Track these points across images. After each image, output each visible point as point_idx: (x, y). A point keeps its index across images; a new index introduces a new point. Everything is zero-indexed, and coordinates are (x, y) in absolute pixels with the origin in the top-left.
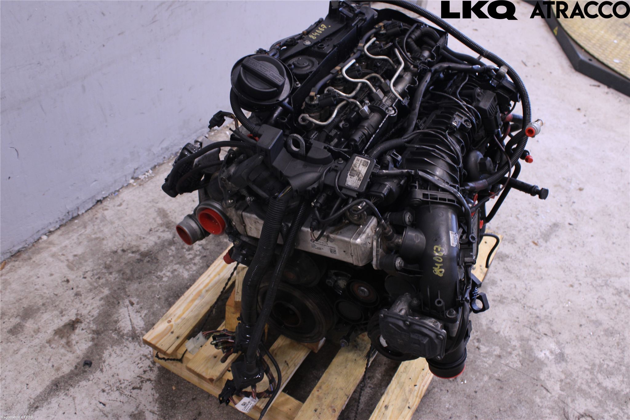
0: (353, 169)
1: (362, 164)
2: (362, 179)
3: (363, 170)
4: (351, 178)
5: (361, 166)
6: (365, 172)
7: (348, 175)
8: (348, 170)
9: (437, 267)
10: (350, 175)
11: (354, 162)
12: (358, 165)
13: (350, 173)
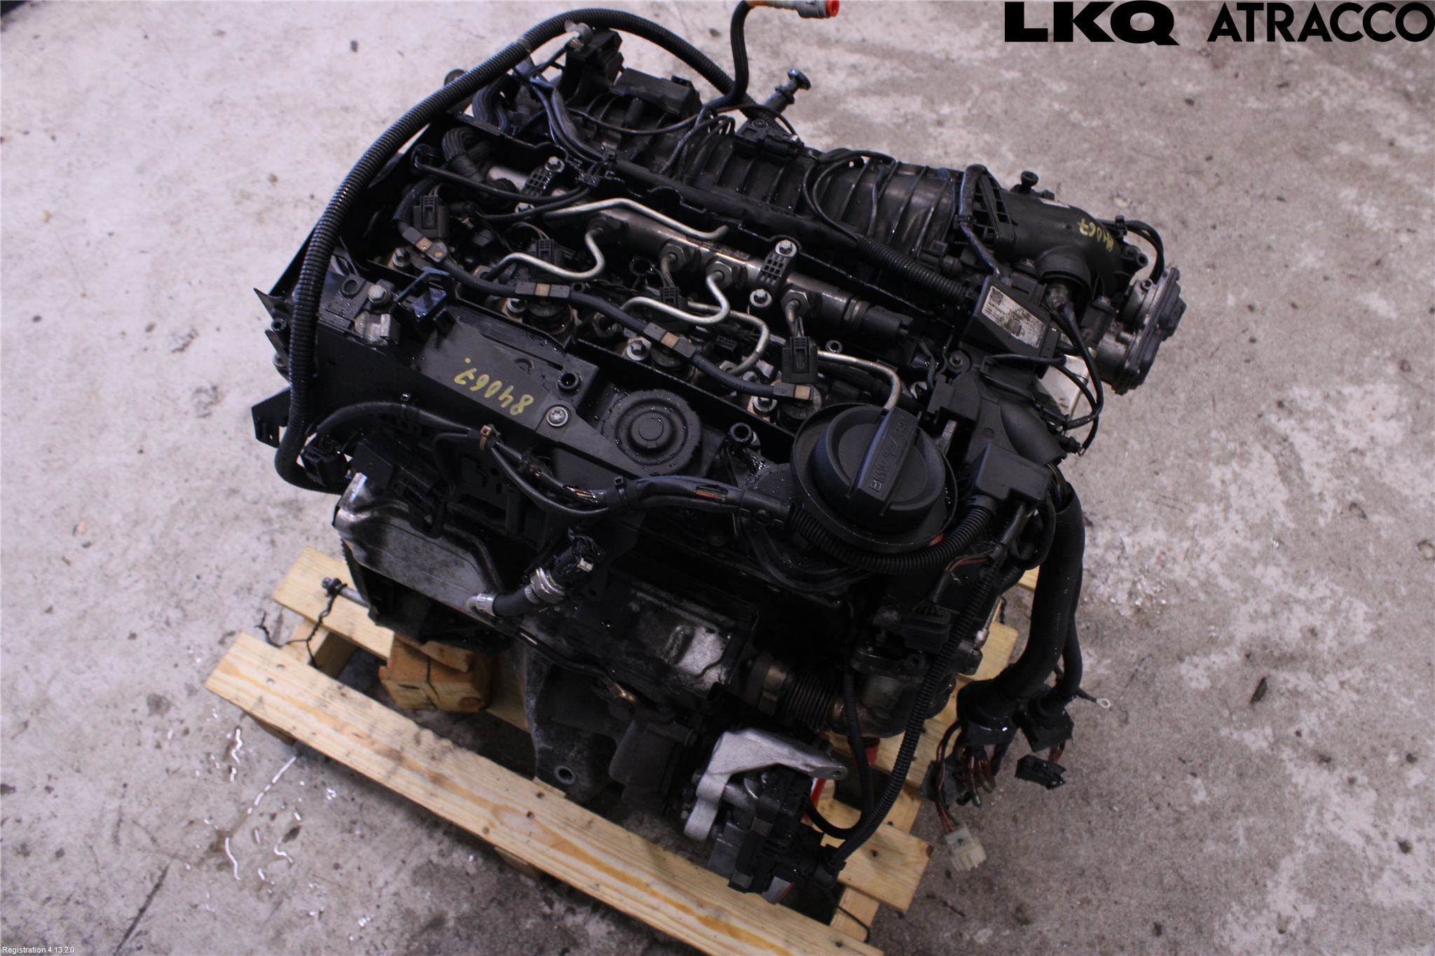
0: (1007, 325)
1: (996, 305)
2: (1026, 311)
3: (1008, 306)
4: (1024, 334)
5: (1001, 307)
6: (1013, 302)
8: (1009, 336)
10: (1018, 335)
11: (994, 319)
12: (999, 312)
13: (1014, 333)
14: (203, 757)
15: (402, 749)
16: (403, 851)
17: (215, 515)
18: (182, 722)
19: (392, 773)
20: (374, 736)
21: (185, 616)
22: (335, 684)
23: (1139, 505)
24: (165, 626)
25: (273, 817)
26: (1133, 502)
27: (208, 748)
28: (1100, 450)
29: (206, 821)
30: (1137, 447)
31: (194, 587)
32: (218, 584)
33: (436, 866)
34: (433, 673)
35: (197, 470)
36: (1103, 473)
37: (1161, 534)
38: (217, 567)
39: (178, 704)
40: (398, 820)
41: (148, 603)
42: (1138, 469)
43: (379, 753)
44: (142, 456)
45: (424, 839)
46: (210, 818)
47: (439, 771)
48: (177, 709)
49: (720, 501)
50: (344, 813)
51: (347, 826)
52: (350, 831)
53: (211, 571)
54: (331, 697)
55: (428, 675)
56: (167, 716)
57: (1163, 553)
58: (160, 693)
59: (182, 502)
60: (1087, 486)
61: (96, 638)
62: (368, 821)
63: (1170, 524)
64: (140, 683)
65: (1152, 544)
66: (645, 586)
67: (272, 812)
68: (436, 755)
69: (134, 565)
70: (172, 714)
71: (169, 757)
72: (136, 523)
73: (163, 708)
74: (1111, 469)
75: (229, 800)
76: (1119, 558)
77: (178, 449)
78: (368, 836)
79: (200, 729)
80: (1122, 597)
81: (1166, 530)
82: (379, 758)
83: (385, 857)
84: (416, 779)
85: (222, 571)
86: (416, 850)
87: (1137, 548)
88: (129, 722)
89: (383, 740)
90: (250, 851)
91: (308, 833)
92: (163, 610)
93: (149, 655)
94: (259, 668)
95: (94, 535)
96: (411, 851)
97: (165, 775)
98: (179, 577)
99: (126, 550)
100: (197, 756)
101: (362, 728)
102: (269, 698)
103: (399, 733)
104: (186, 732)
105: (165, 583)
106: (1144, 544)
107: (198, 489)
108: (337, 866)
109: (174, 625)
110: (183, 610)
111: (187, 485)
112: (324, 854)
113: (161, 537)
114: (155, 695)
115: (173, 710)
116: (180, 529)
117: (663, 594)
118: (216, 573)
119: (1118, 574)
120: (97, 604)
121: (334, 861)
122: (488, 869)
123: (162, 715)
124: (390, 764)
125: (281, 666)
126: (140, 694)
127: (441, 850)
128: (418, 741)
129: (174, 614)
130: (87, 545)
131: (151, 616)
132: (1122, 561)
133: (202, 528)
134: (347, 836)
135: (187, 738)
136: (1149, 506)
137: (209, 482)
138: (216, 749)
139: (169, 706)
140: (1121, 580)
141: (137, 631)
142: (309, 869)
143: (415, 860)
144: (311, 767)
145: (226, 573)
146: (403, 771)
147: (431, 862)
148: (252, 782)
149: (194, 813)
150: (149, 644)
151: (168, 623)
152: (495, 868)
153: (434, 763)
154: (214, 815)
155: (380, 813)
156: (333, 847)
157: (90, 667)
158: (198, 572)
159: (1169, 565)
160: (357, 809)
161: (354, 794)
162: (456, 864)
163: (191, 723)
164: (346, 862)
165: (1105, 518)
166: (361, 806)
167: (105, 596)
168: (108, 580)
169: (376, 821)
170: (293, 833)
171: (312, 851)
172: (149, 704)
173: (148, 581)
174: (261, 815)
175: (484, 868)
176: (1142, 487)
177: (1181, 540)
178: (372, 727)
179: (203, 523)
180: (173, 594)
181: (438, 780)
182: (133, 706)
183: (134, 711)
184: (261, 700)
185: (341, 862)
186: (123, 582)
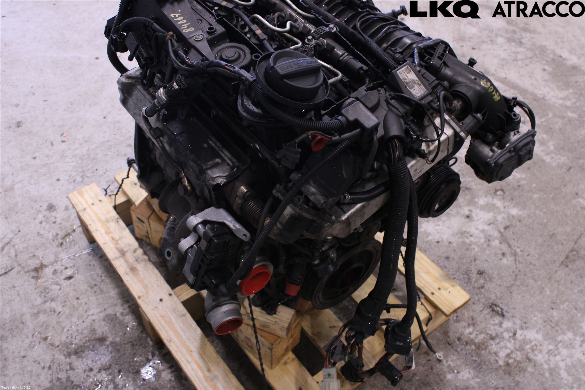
0: (407, 83)
1: (406, 73)
2: (420, 82)
3: (413, 76)
4: (414, 90)
5: (408, 75)
7: (409, 90)
8: (406, 87)
9: (494, 95)
10: (411, 89)
11: (401, 77)
12: (405, 76)
13: (409, 87)
14: (55, 234)
15: (127, 251)
16: (108, 305)
17: (118, 151)
18: (56, 218)
19: (117, 258)
20: (119, 242)
21: (82, 181)
22: (117, 216)
23: (535, 319)
24: (72, 182)
25: (66, 268)
26: (532, 316)
27: (59, 232)
28: (527, 286)
29: (41, 258)
30: (548, 293)
31: (92, 173)
32: (102, 175)
33: (117, 317)
34: (152, 216)
35: (121, 132)
36: (523, 297)
37: (540, 337)
38: (106, 169)
39: (58, 211)
40: (113, 292)
41: (72, 171)
42: (543, 303)
43: (117, 248)
44: (104, 119)
45: (119, 305)
46: (42, 258)
47: (135, 266)
48: (57, 213)
49: (231, 71)
50: (94, 280)
51: (92, 285)
52: (92, 288)
53: (103, 170)
54: (112, 220)
55: (149, 217)
56: (51, 213)
57: (536, 346)
58: (54, 204)
59: (108, 141)
60: (511, 299)
61: (44, 175)
62: (101, 287)
63: (547, 334)
64: (50, 197)
65: (532, 338)
66: (213, 139)
67: (67, 266)
68: (139, 260)
69: (76, 156)
70: (54, 214)
71: (42, 228)
72: (86, 141)
73: (52, 210)
74: (528, 297)
75: (54, 254)
76: (510, 337)
77: (119, 122)
78: (97, 293)
79: (61, 224)
80: (502, 354)
81: (543, 335)
82: (115, 250)
83: (99, 304)
84: (125, 266)
85: (107, 171)
86: (113, 307)
87: (523, 337)
88: (36, 209)
89: (122, 244)
90: (49, 276)
91: (75, 280)
92: (76, 176)
93: (60, 189)
94: (92, 198)
95: (68, 139)
96: (111, 307)
97: (36, 234)
98: (89, 167)
99: (76, 149)
100: (53, 232)
101: (117, 237)
102: (88, 210)
103: (130, 245)
104: (55, 222)
105: (83, 167)
106: (527, 337)
107: (117, 139)
108: (78, 299)
109: (76, 182)
110: (83, 179)
111: (114, 136)
112: (76, 292)
113: (92, 150)
114: (52, 204)
115: (55, 212)
116: (101, 150)
117: (218, 144)
118: (104, 171)
119: (506, 344)
120: (53, 163)
121: (78, 296)
122: (137, 329)
123: (50, 213)
124: (118, 254)
125: (100, 201)
126: (47, 201)
127: (123, 313)
128: (135, 251)
129: (79, 179)
130: (63, 142)
131: (70, 176)
132: (511, 339)
133: (110, 153)
134: (89, 289)
135: (54, 225)
136: (540, 321)
137: (123, 138)
138: (62, 234)
139: (55, 210)
140: (506, 348)
141: (61, 179)
142: (66, 294)
143: (110, 311)
144: (93, 257)
145: (108, 173)
146: (122, 260)
147: (116, 315)
148: (67, 252)
149: (37, 253)
150: (62, 185)
151: (74, 181)
152: (140, 330)
153: (136, 263)
154: (44, 257)
155: (108, 286)
156: (81, 290)
157: (35, 184)
158: (97, 168)
159: (536, 352)
160: (100, 281)
161: (103, 275)
162: (125, 321)
163: (58, 221)
164: (82, 299)
165: (513, 317)
166: (102, 281)
167: (58, 162)
168: (63, 157)
169: (105, 289)
170: (70, 278)
171: (72, 288)
172: (48, 206)
173: (77, 163)
174: (62, 265)
175: (135, 328)
176: (541, 312)
177: (549, 344)
178: (121, 238)
179: (111, 152)
180: (83, 172)
181: (133, 269)
182: (42, 204)
183: (41, 206)
184: (85, 209)
185: (80, 297)
186: (67, 160)
